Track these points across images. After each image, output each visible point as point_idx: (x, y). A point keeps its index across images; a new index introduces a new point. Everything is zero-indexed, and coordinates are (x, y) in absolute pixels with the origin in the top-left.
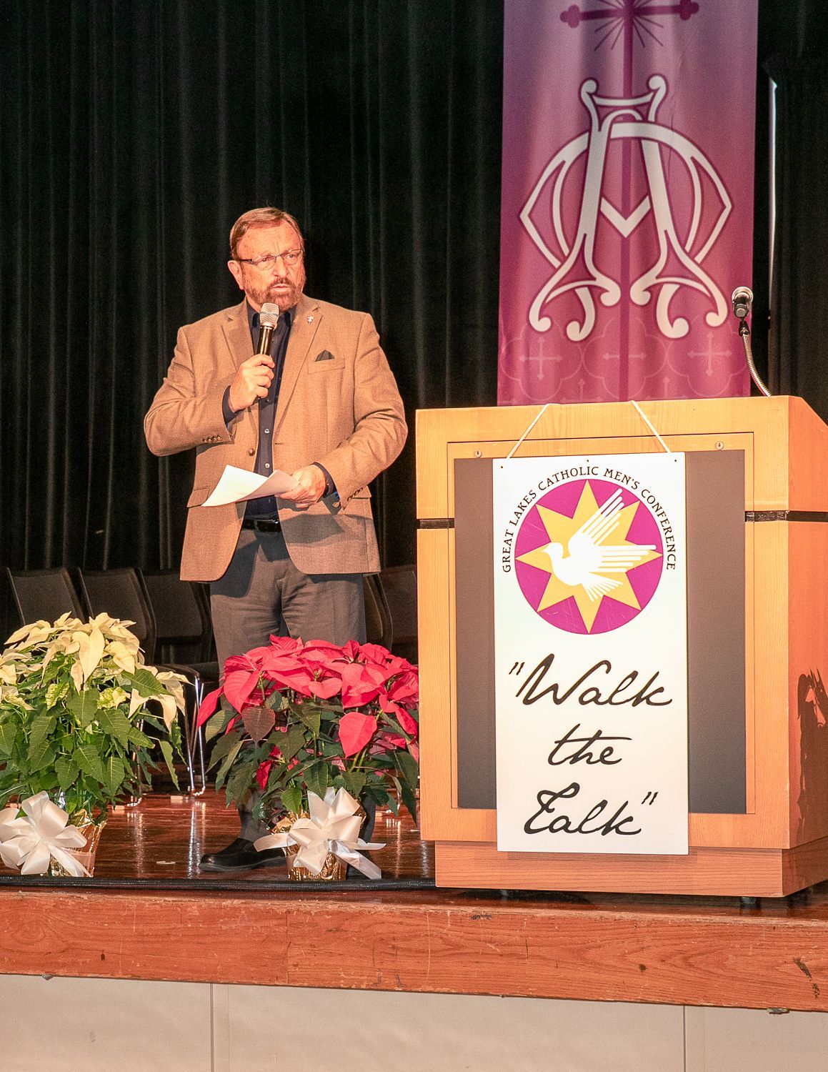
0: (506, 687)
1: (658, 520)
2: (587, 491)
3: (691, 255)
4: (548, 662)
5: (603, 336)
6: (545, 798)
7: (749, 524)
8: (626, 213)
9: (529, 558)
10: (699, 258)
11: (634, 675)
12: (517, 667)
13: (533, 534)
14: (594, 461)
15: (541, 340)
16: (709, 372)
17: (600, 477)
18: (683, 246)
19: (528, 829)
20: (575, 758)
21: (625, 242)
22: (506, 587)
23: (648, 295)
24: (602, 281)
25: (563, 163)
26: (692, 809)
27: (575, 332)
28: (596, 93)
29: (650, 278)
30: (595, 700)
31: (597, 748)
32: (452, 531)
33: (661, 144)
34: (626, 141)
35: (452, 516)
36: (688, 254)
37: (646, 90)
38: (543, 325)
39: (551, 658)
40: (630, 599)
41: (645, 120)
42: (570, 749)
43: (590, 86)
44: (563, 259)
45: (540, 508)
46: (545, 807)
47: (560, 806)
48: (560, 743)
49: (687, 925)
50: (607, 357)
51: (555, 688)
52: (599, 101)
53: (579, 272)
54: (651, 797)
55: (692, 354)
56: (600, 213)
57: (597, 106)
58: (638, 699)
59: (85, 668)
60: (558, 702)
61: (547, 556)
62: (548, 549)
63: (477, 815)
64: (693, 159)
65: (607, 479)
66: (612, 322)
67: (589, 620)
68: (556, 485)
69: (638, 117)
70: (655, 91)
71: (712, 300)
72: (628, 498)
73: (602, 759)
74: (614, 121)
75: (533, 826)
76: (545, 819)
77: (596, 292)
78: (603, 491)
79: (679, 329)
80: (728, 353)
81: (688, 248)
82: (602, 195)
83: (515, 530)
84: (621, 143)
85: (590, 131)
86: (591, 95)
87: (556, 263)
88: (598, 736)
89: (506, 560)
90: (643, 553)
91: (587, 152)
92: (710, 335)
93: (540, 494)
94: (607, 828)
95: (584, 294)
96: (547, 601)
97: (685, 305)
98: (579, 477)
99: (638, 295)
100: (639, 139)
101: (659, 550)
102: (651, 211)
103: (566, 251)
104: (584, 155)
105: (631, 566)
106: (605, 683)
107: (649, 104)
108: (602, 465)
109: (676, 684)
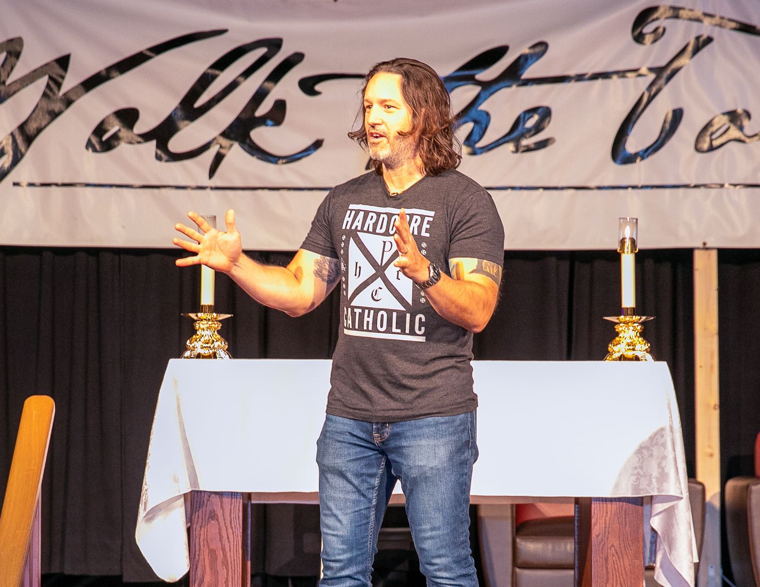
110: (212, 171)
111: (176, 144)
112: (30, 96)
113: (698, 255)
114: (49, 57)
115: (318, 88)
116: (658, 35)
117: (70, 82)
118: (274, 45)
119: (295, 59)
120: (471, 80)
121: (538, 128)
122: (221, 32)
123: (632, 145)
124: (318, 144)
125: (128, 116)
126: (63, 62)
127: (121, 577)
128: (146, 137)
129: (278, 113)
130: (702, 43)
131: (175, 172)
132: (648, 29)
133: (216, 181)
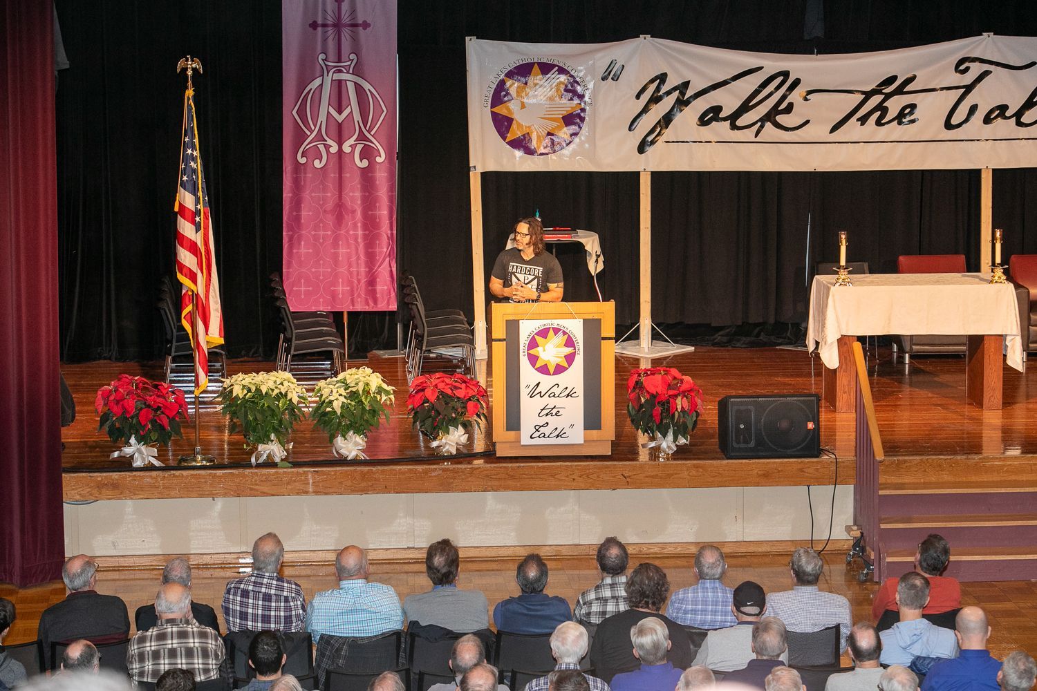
0: (524, 393)
1: (574, 340)
2: (551, 331)
3: (369, 132)
4: (538, 384)
5: (331, 166)
6: (537, 427)
7: (602, 341)
8: (340, 112)
9: (531, 352)
10: (372, 133)
11: (567, 388)
12: (528, 386)
13: (533, 344)
14: (554, 321)
15: (302, 167)
16: (378, 182)
17: (555, 326)
18: (365, 128)
19: (531, 437)
20: (547, 415)
21: (340, 126)
22: (524, 361)
23: (351, 148)
24: (330, 142)
25: (311, 89)
26: (585, 428)
27: (317, 164)
28: (325, 60)
29: (352, 141)
30: (554, 396)
31: (554, 411)
32: (505, 342)
33: (355, 83)
34: (340, 81)
35: (505, 338)
36: (367, 131)
37: (348, 59)
38: (303, 161)
39: (539, 383)
40: (565, 364)
41: (348, 72)
42: (545, 412)
43: (322, 56)
44: (312, 132)
45: (536, 336)
46: (537, 430)
47: (542, 430)
48: (542, 410)
49: (588, 465)
50: (332, 175)
51: (540, 392)
52: (327, 63)
53: (320, 137)
54: (572, 426)
55: (370, 175)
56: (328, 112)
57: (326, 65)
58: (568, 395)
59: (373, 388)
60: (541, 397)
61: (538, 351)
62: (538, 349)
63: (513, 433)
64: (369, 90)
65: (558, 327)
66: (334, 160)
67: (552, 371)
68: (541, 329)
69: (345, 71)
70: (353, 60)
71: (379, 151)
72: (565, 333)
73: (556, 415)
74: (334, 72)
75: (533, 436)
76: (537, 434)
77: (327, 147)
78: (556, 331)
79: (365, 163)
80: (386, 174)
81: (367, 128)
82: (329, 104)
83: (527, 343)
84: (337, 82)
85: (323, 75)
86: (323, 60)
87: (309, 133)
88: (554, 407)
89: (524, 352)
90: (570, 350)
91: (322, 84)
92: (378, 167)
93: (536, 332)
94: (558, 436)
95: (322, 148)
96: (538, 365)
97: (367, 153)
98: (548, 326)
99: (346, 148)
100: (346, 80)
101: (575, 349)
102: (352, 112)
103: (313, 128)
104: (320, 87)
105: (566, 354)
106: (557, 391)
107: (350, 65)
108: (556, 323)
109: (580, 390)
110: (757, 135)
111: (740, 122)
112: (668, 102)
113: (983, 171)
114: (680, 82)
115: (808, 97)
116: (967, 69)
117: (689, 93)
118: (786, 74)
119: (797, 82)
120: (880, 92)
121: (911, 113)
122: (761, 68)
123: (954, 121)
124: (807, 122)
125: (716, 110)
126: (686, 85)
127: (710, 324)
128: (725, 119)
129: (789, 109)
130: (986, 73)
131: (738, 136)
132: (962, 67)
133: (758, 139)
